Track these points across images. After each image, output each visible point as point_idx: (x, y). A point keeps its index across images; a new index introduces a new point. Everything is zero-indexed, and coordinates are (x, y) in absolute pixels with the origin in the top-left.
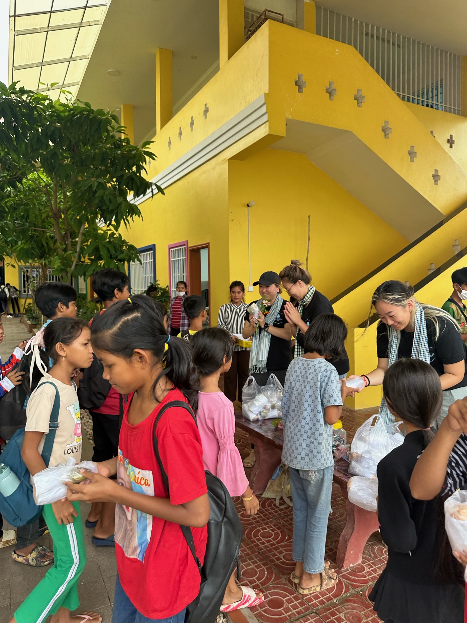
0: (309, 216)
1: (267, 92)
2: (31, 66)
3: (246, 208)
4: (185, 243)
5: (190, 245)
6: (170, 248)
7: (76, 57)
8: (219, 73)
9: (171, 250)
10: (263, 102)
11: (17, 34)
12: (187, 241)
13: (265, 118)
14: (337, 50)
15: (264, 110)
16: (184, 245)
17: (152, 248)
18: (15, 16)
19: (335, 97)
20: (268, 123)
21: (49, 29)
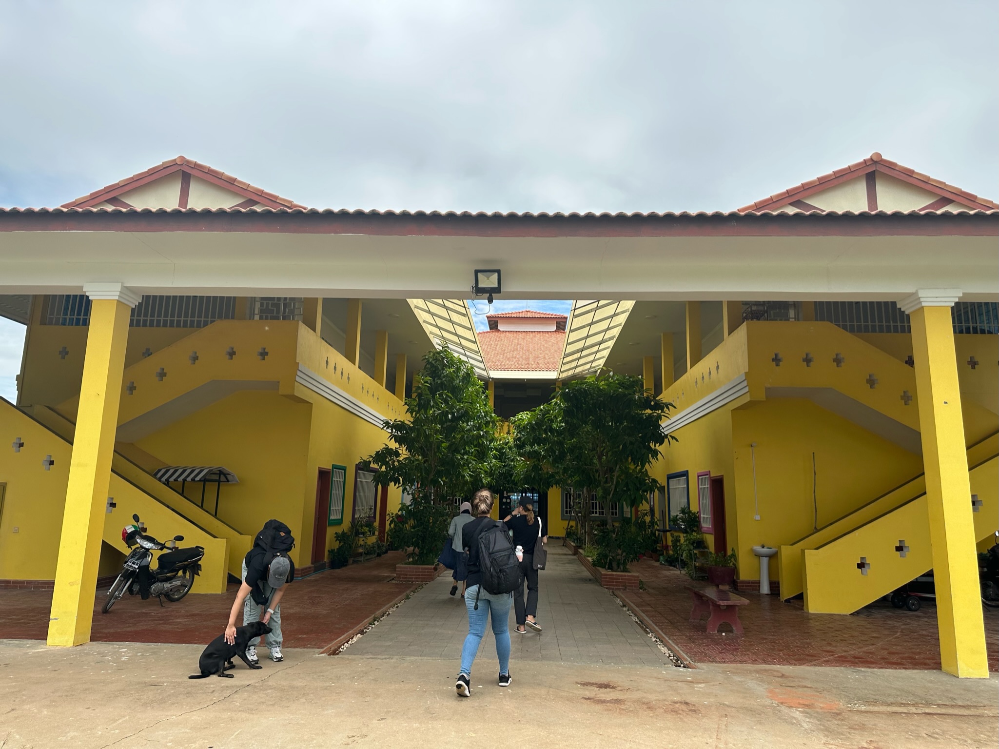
0: (813, 453)
1: (747, 371)
3: (751, 448)
4: (708, 473)
5: (711, 476)
6: (698, 476)
7: (618, 313)
8: (724, 343)
9: (700, 477)
10: (744, 378)
11: (575, 317)
12: (710, 471)
13: (747, 389)
14: (812, 328)
15: (745, 383)
16: (707, 475)
17: (685, 474)
19: (812, 364)
20: (749, 393)
21: (597, 308)
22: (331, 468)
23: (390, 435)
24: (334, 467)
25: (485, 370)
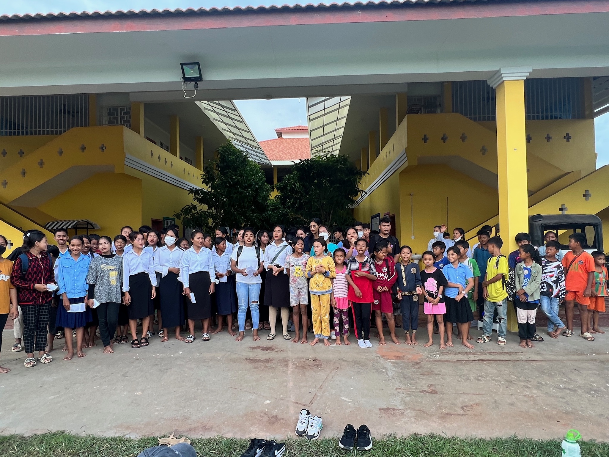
0: (447, 197)
1: (407, 147)
2: (319, 128)
3: (410, 196)
7: (339, 119)
8: (396, 131)
10: (405, 152)
11: (311, 120)
12: (389, 212)
14: (448, 118)
15: (405, 155)
17: (379, 215)
18: (309, 116)
19: (446, 140)
20: (407, 161)
21: (324, 115)
22: (162, 219)
23: (194, 197)
24: (165, 218)
25: (267, 159)
